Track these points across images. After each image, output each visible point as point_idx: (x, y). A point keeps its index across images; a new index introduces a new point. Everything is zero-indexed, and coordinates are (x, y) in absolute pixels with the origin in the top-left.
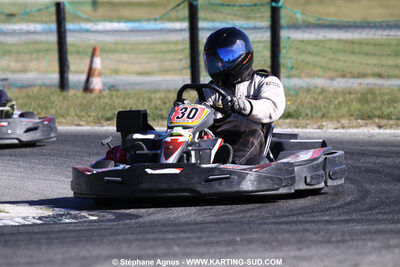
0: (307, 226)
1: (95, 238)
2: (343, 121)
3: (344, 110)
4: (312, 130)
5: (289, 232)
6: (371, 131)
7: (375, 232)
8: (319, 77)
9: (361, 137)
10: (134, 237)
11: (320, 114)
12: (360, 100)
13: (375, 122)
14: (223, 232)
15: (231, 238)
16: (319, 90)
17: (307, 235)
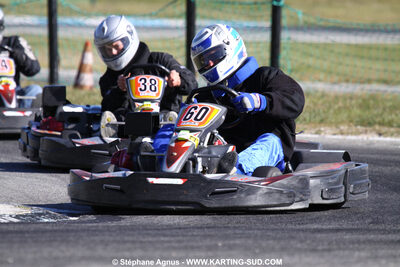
0: (294, 234)
1: (71, 238)
2: (342, 128)
3: (344, 115)
4: (309, 136)
5: (274, 239)
6: (371, 138)
7: (364, 242)
8: (320, 80)
9: (360, 144)
10: (111, 239)
11: (318, 119)
12: (360, 106)
13: (374, 130)
14: (205, 236)
15: (213, 242)
16: (319, 94)
17: (292, 242)
